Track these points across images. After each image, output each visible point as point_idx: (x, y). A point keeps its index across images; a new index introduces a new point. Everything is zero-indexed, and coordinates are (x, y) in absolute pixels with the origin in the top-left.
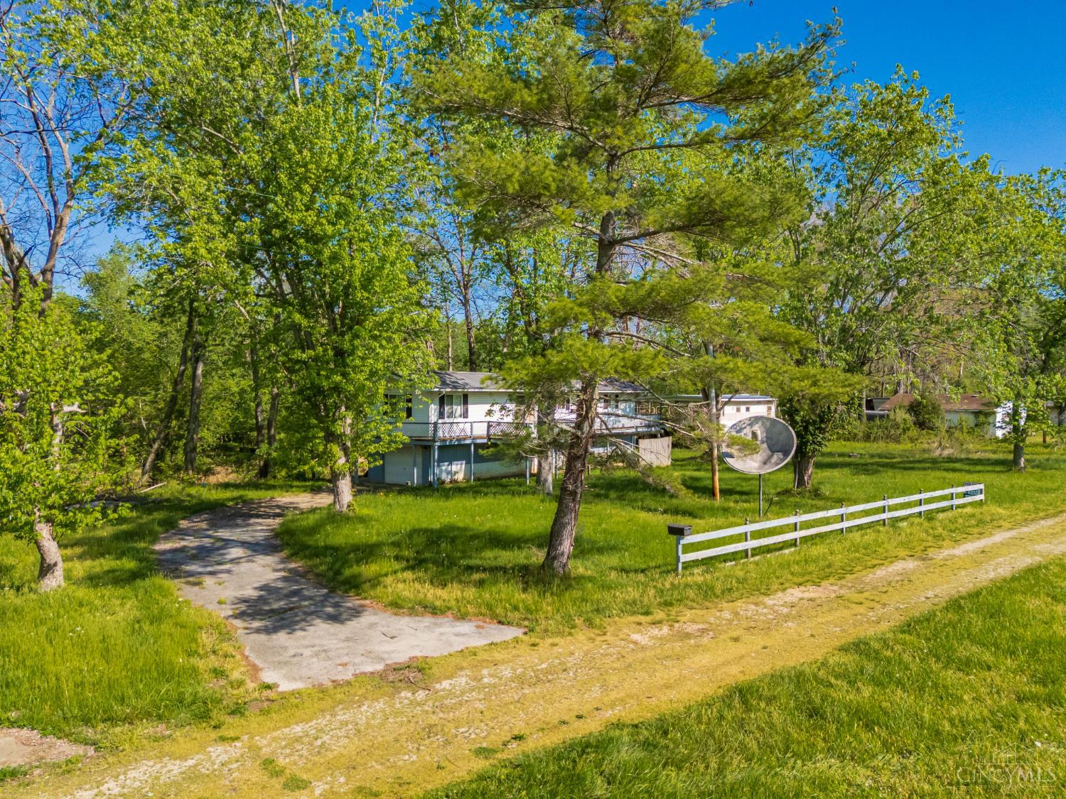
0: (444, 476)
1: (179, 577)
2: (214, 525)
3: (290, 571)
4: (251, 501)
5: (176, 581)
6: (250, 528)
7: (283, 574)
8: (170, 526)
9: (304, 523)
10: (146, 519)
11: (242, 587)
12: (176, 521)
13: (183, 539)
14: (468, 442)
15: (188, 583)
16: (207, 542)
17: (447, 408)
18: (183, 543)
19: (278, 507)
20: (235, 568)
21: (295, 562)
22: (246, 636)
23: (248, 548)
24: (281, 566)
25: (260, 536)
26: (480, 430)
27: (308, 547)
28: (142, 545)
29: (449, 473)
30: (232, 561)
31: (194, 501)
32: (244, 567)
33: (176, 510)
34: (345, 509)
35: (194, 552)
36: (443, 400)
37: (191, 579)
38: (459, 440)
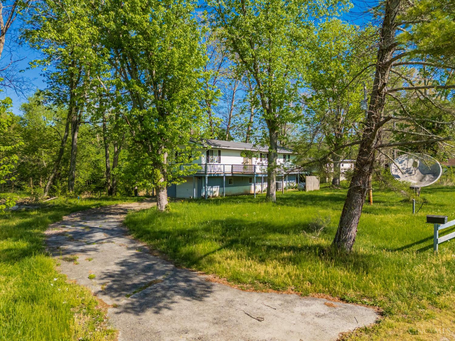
0: (209, 193)
1: (59, 254)
2: (84, 219)
3: (140, 249)
4: (106, 206)
5: (56, 258)
6: (107, 221)
7: (135, 251)
8: (57, 220)
9: (140, 217)
10: (42, 215)
11: (106, 263)
12: (61, 217)
13: (64, 227)
14: (222, 175)
15: (65, 259)
16: (80, 229)
17: (210, 157)
18: (64, 230)
19: (122, 209)
20: (100, 247)
21: (142, 242)
22: (115, 316)
23: (107, 233)
24: (132, 245)
25: (113, 225)
26: (228, 169)
27: (148, 232)
28: (36, 231)
29: (211, 192)
30: (97, 242)
31: (73, 206)
32: (106, 246)
33: (62, 210)
34: (164, 210)
35: (71, 235)
36: (209, 153)
37: (68, 256)
38: (218, 174)
